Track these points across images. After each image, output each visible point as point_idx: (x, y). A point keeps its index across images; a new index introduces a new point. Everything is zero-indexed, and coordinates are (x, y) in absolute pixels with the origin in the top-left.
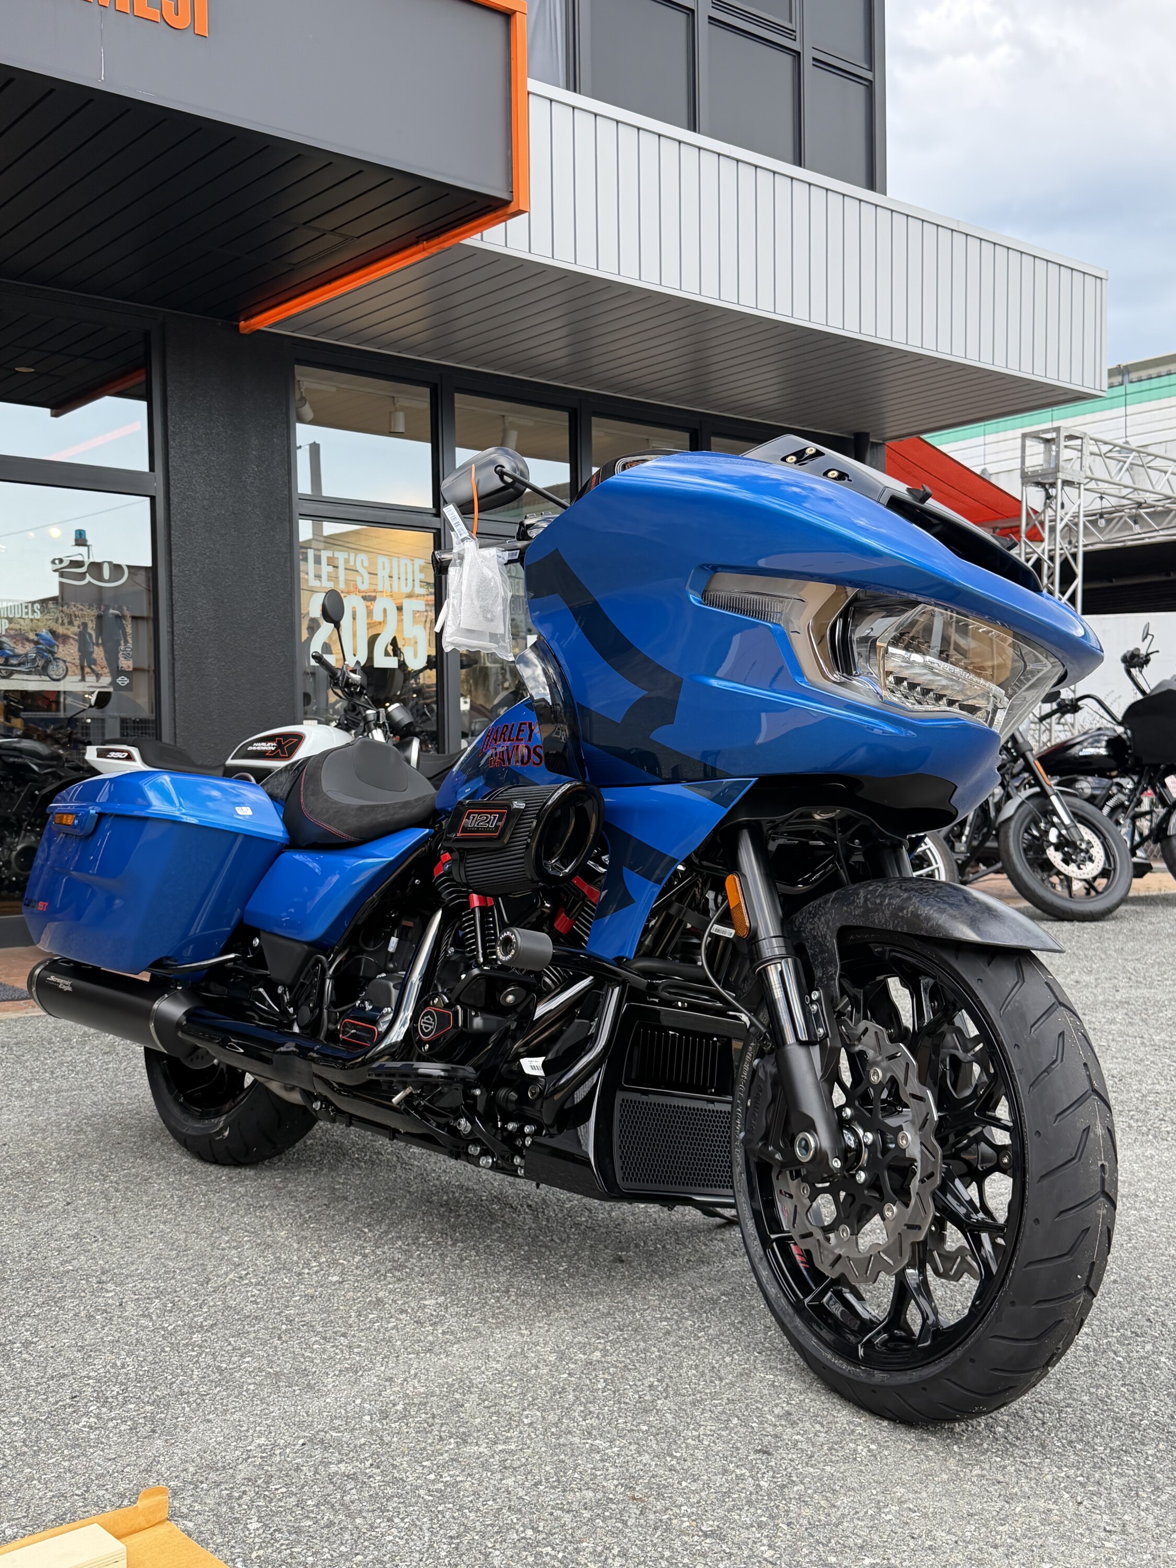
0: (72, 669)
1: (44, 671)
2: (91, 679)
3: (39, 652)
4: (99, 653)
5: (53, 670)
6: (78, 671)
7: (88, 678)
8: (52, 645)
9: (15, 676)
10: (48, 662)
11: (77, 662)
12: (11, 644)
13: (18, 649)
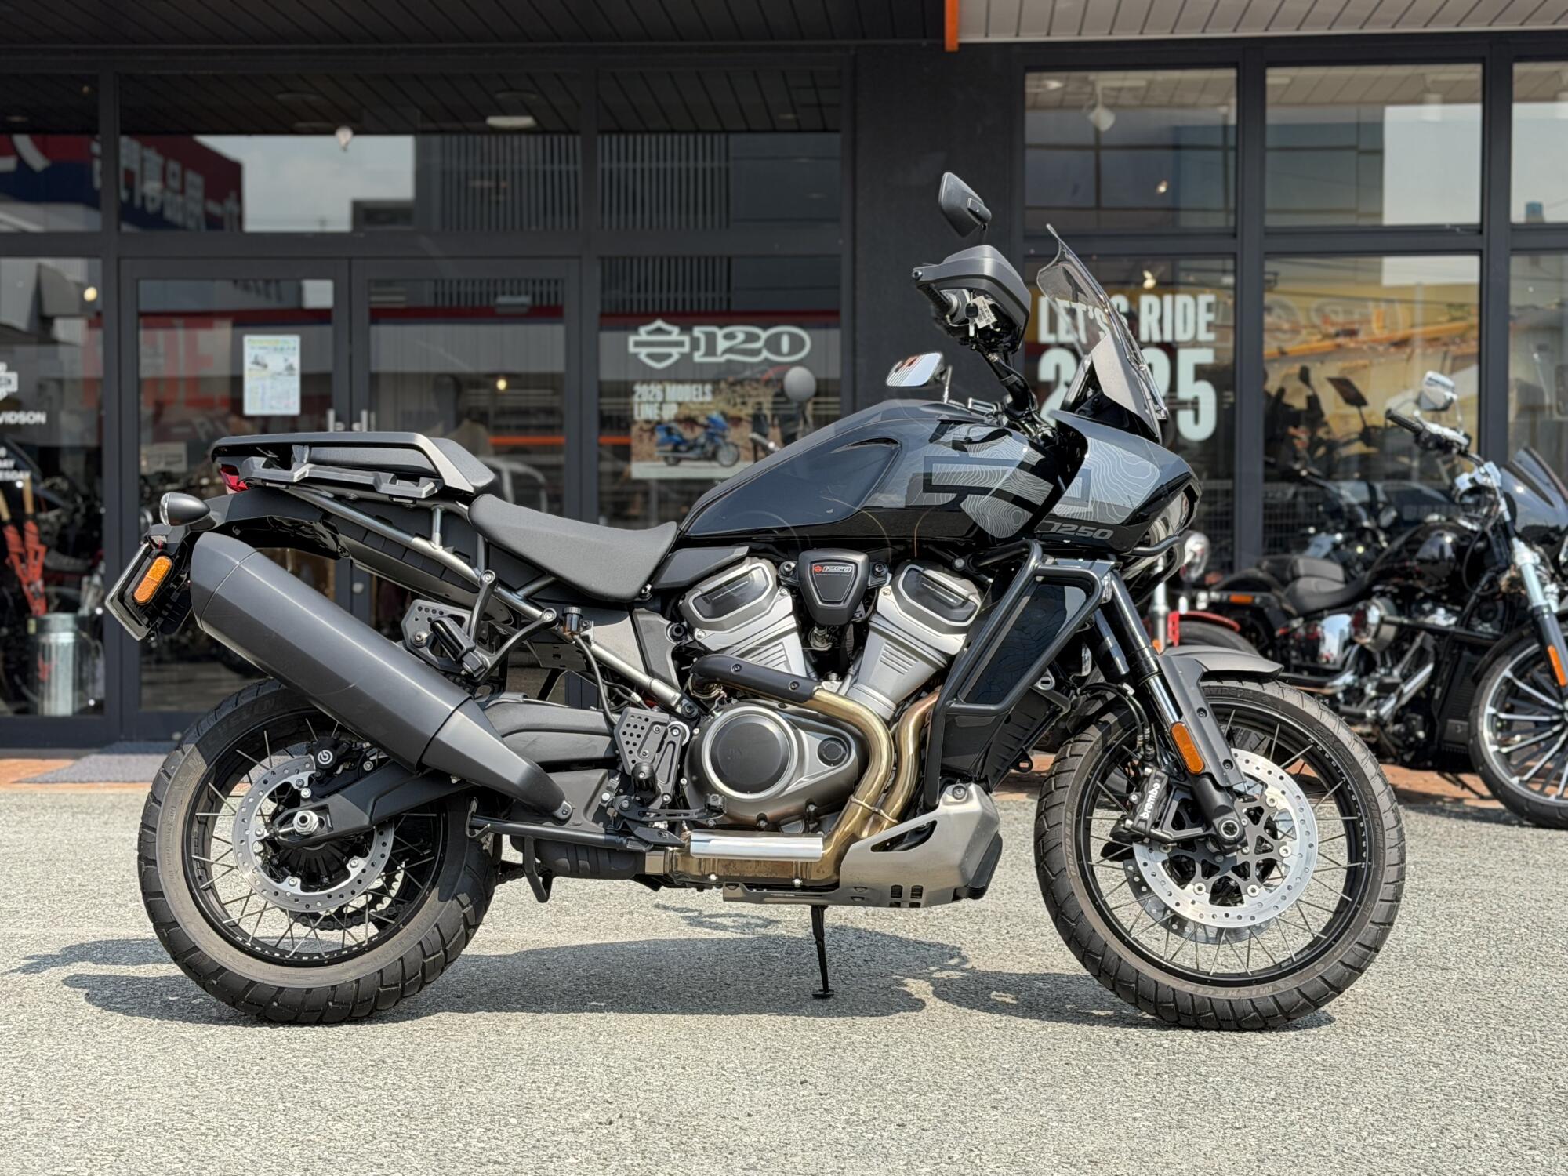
1: (713, 457)
3: (711, 437)
5: (725, 455)
6: (750, 455)
8: (724, 429)
9: (683, 463)
10: (718, 447)
11: (750, 445)
12: (679, 428)
13: (688, 435)
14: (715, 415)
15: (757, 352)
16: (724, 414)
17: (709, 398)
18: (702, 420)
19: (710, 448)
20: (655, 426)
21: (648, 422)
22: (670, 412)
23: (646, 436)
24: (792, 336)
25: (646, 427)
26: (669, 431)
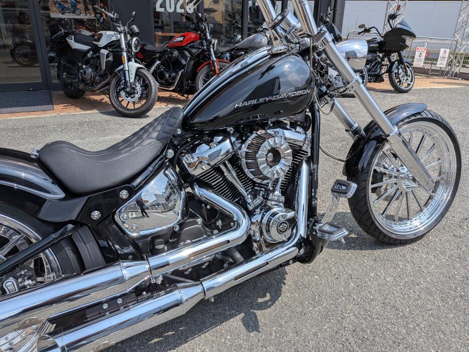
0: (82, 12)
1: (74, 12)
2: (88, 15)
3: (72, 6)
4: (90, 7)
5: (77, 12)
6: (84, 12)
7: (87, 15)
8: (76, 4)
9: (66, 14)
10: (75, 10)
11: (84, 9)
12: (63, 3)
13: (65, 5)
18: (69, 2)
19: (73, 10)
26: (60, 4)
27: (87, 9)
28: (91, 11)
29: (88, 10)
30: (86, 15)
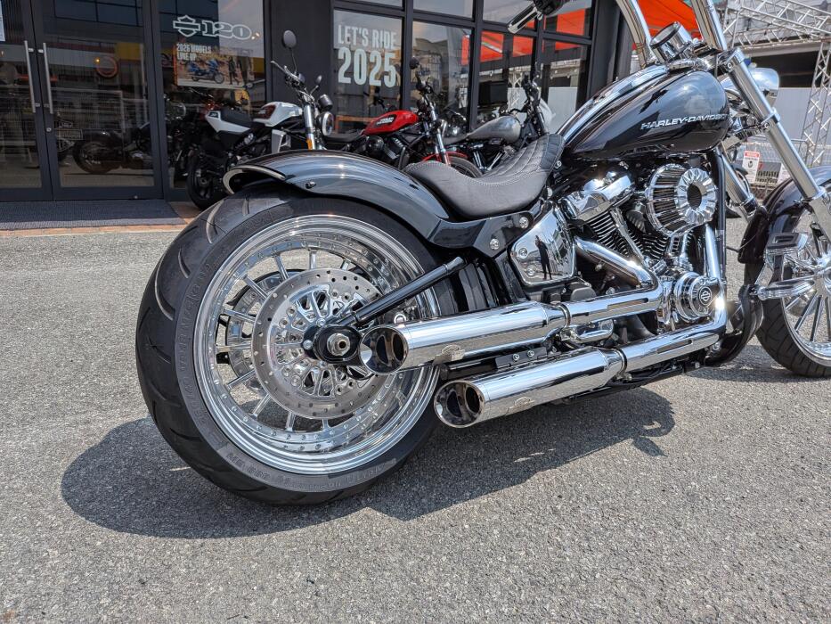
7: (233, 83)
11: (228, 75)
12: (198, 65)
13: (202, 68)
14: (213, 60)
15: (230, 34)
16: (217, 61)
17: (210, 52)
18: (207, 62)
19: (211, 75)
20: (187, 63)
21: (184, 61)
22: (193, 57)
23: (183, 67)
24: (244, 29)
25: (183, 63)
26: (193, 65)
27: (233, 74)
28: (240, 78)
29: (235, 75)
30: (231, 83)
